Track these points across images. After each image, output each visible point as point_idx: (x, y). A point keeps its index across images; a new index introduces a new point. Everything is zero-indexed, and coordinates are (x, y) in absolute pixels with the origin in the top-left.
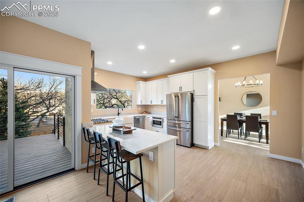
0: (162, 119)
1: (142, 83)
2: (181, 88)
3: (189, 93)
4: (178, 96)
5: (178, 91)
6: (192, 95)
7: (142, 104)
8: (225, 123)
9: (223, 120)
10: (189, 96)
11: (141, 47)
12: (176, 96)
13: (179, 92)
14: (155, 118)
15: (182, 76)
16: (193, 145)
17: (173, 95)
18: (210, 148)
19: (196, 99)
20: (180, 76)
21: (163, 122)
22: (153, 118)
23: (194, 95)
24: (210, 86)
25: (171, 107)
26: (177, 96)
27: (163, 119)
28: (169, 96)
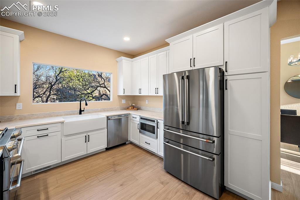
0: (156, 122)
1: (125, 60)
2: (193, 61)
5: (186, 67)
6: (222, 74)
7: (125, 94)
12: (183, 78)
13: (190, 69)
14: (144, 119)
15: (195, 35)
17: (176, 75)
19: (232, 83)
20: (190, 37)
21: (158, 128)
22: (141, 118)
23: (226, 74)
27: (158, 123)
28: (168, 78)
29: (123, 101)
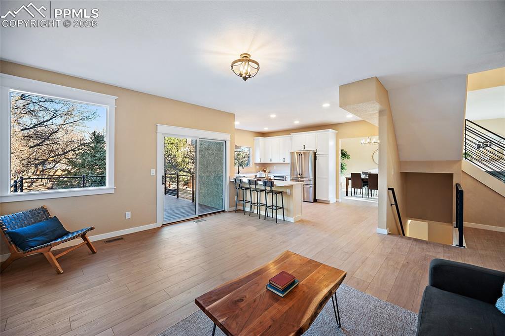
2: (304, 147)
3: (312, 152)
4: (302, 155)
5: (301, 149)
6: (315, 153)
7: (261, 162)
8: (350, 182)
9: (348, 179)
10: (312, 155)
11: (273, 116)
13: (303, 150)
14: (276, 177)
16: (315, 201)
17: (295, 153)
18: (331, 203)
19: (318, 158)
24: (332, 143)
25: (294, 165)
26: (300, 154)
27: (286, 177)
28: (292, 154)
29: (258, 167)
